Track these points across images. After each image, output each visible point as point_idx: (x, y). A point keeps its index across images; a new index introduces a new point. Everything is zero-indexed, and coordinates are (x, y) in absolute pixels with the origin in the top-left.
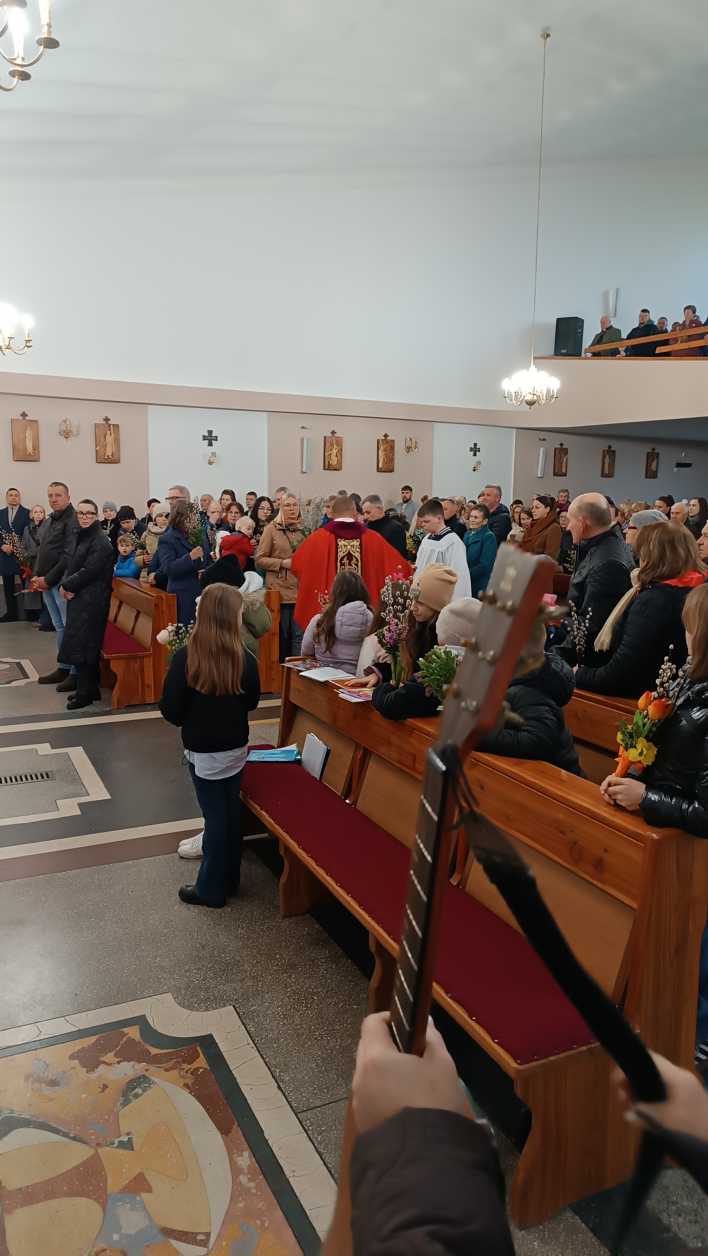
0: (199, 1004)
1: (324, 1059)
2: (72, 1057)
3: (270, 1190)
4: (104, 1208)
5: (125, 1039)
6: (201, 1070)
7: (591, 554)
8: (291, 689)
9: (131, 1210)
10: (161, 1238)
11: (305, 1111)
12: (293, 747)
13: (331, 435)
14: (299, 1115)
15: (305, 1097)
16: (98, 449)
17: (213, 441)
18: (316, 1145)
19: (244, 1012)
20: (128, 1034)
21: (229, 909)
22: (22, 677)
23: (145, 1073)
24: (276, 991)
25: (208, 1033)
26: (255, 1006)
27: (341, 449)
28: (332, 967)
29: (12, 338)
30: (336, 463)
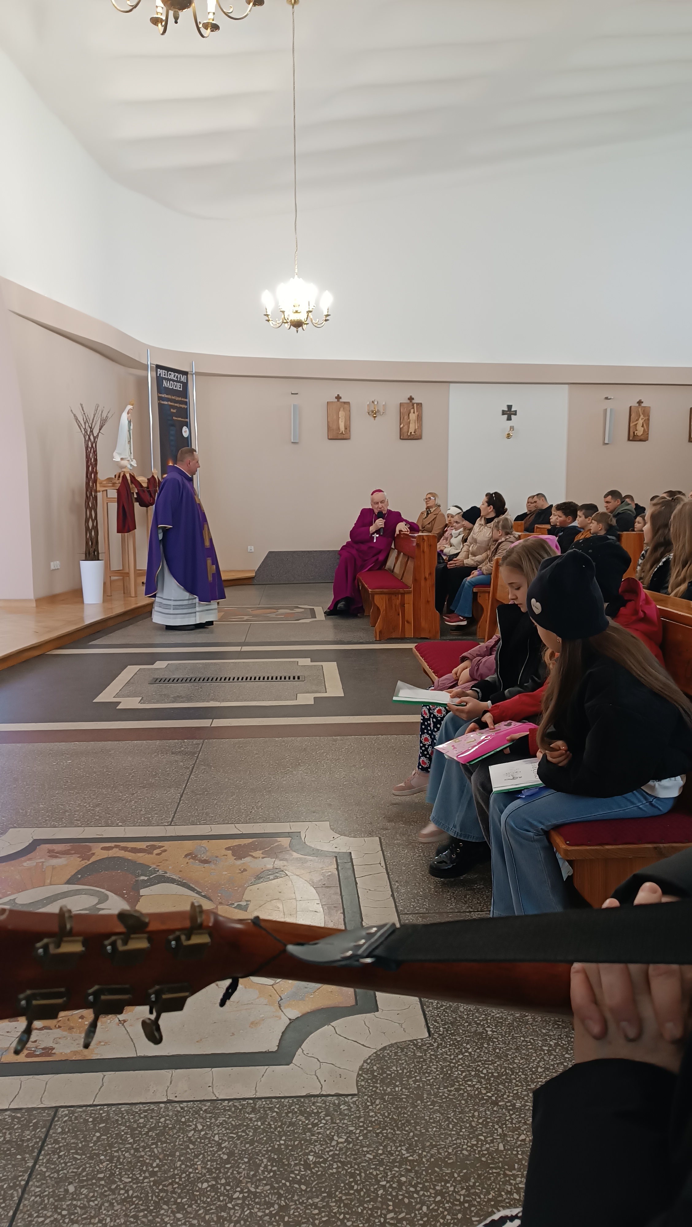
0: (350, 832)
2: (228, 849)
5: (276, 844)
11: (407, 913)
13: (637, 405)
14: (401, 915)
15: (413, 905)
17: (512, 416)
19: (387, 843)
20: (280, 841)
25: (348, 851)
26: (399, 840)
27: (648, 419)
29: (311, 312)
30: (642, 433)
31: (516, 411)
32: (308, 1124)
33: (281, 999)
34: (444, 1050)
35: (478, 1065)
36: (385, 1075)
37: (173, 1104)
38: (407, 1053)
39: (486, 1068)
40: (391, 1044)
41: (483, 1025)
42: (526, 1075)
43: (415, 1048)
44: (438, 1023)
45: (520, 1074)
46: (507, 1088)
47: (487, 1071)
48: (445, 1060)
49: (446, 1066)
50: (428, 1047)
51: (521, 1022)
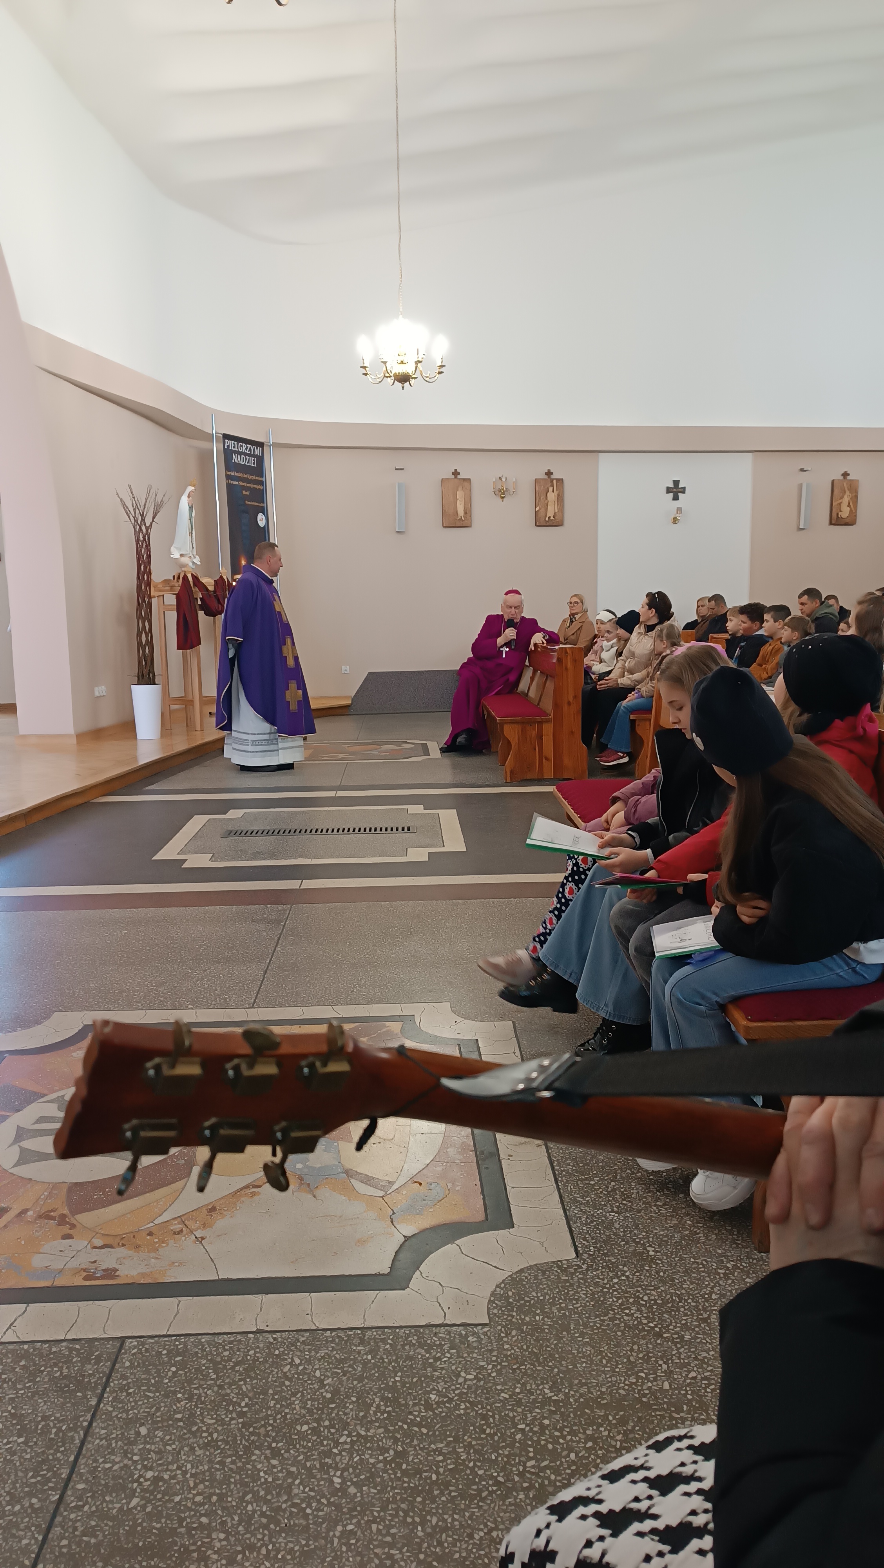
0: (476, 1015)
3: (476, 1166)
5: (383, 1030)
9: (325, 1151)
10: (343, 1175)
13: (842, 478)
17: (680, 494)
19: (523, 1028)
20: (389, 1026)
22: (422, 754)
25: (474, 1038)
27: (856, 497)
29: (420, 362)
30: (847, 515)
31: (684, 488)
32: (428, 1359)
33: (394, 1213)
34: (595, 1273)
35: (638, 1291)
36: (522, 1302)
37: (264, 1334)
38: (549, 1276)
39: (647, 1294)
40: (530, 1266)
41: (644, 1244)
42: (697, 1302)
43: (559, 1271)
44: (587, 1241)
45: (690, 1301)
46: (674, 1317)
47: (649, 1297)
48: (597, 1284)
49: (598, 1292)
50: (575, 1269)
51: (690, 1240)
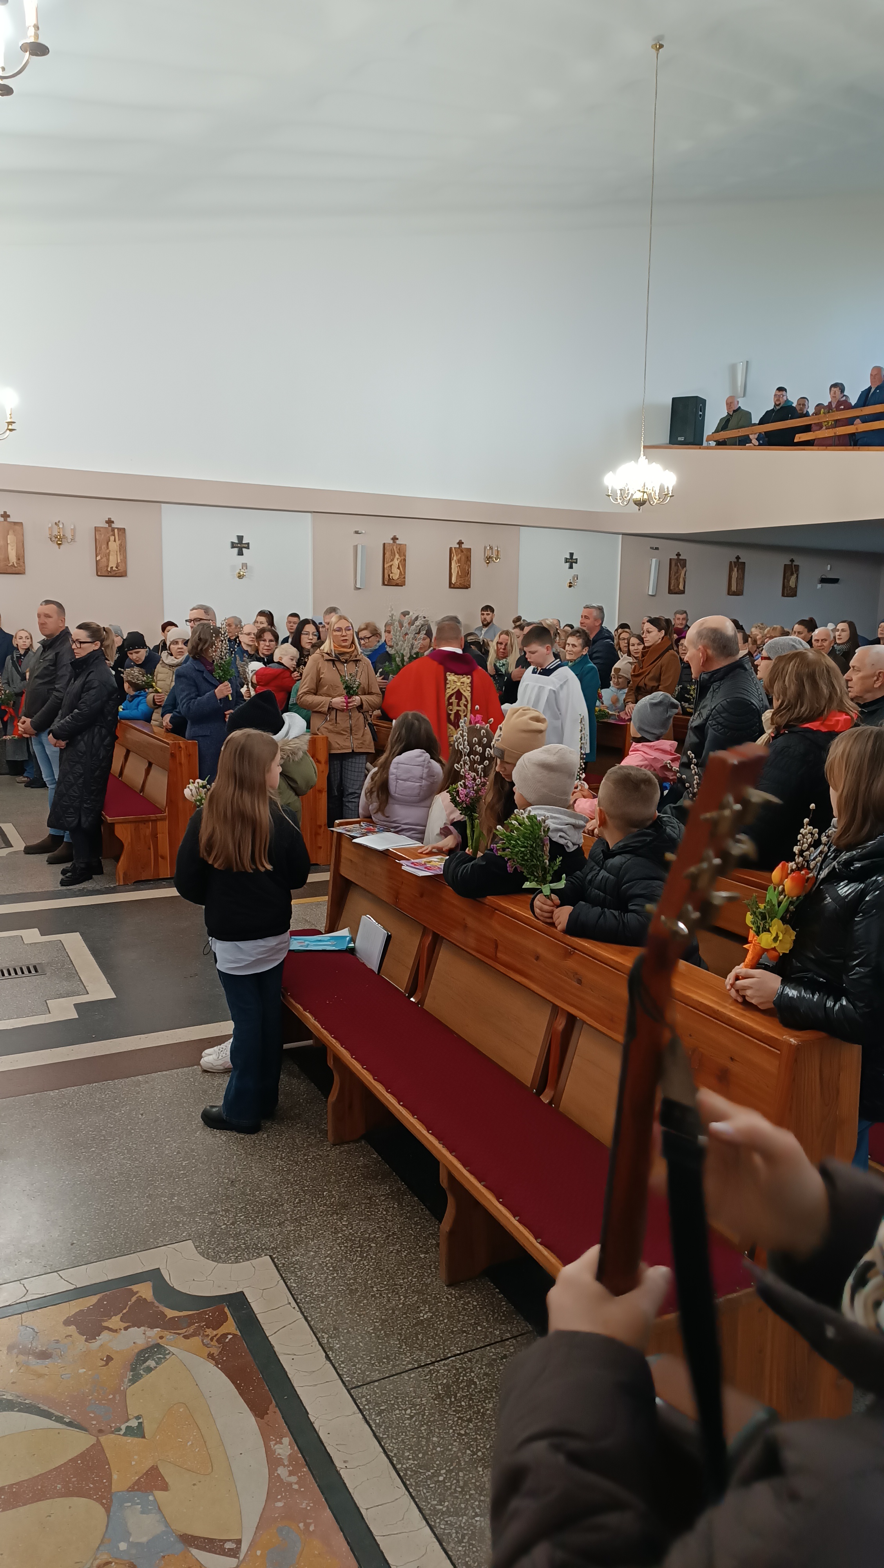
0: (227, 1254)
1: (384, 1321)
2: (67, 1323)
3: (316, 1485)
4: (108, 1511)
5: (134, 1299)
6: (230, 1336)
7: (714, 691)
8: (342, 860)
9: (142, 1512)
10: (180, 1546)
11: (359, 1386)
12: (345, 932)
13: (391, 542)
14: (352, 1391)
15: (360, 1369)
16: (98, 558)
17: (244, 549)
18: (374, 1428)
19: (284, 1264)
20: (137, 1292)
21: (265, 1136)
22: (3, 845)
23: (160, 1341)
24: (324, 1237)
25: (239, 1290)
26: (297, 1256)
27: (405, 560)
28: (393, 1207)
30: (397, 577)
31: (248, 544)
